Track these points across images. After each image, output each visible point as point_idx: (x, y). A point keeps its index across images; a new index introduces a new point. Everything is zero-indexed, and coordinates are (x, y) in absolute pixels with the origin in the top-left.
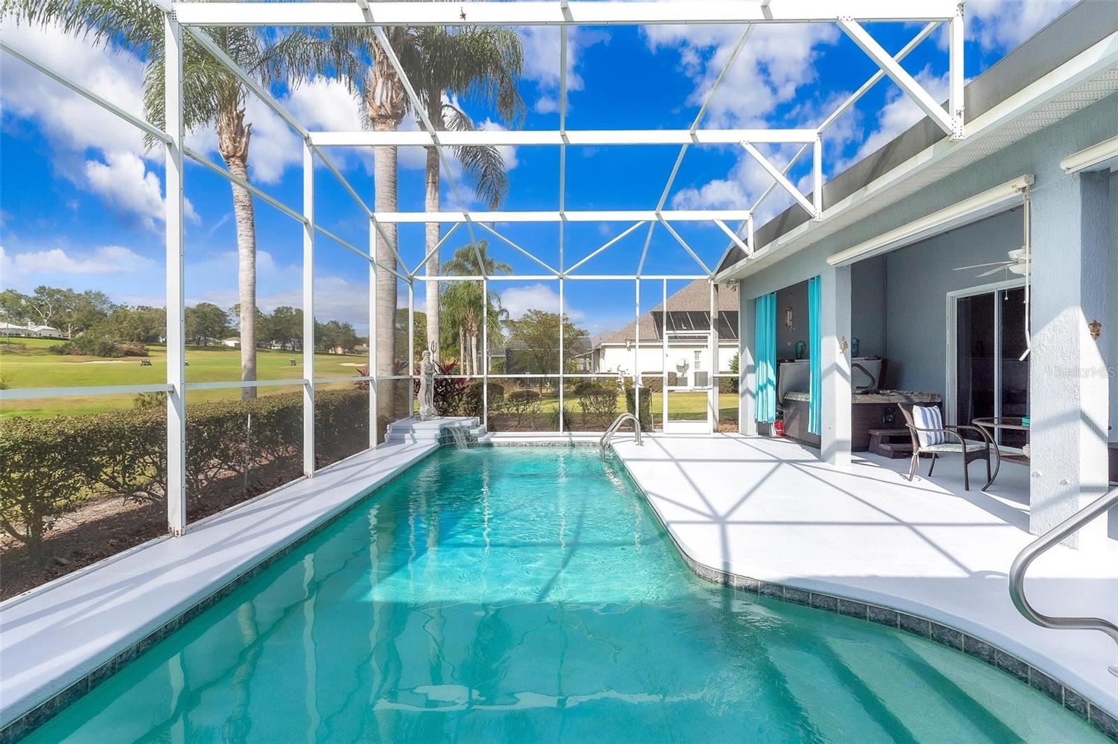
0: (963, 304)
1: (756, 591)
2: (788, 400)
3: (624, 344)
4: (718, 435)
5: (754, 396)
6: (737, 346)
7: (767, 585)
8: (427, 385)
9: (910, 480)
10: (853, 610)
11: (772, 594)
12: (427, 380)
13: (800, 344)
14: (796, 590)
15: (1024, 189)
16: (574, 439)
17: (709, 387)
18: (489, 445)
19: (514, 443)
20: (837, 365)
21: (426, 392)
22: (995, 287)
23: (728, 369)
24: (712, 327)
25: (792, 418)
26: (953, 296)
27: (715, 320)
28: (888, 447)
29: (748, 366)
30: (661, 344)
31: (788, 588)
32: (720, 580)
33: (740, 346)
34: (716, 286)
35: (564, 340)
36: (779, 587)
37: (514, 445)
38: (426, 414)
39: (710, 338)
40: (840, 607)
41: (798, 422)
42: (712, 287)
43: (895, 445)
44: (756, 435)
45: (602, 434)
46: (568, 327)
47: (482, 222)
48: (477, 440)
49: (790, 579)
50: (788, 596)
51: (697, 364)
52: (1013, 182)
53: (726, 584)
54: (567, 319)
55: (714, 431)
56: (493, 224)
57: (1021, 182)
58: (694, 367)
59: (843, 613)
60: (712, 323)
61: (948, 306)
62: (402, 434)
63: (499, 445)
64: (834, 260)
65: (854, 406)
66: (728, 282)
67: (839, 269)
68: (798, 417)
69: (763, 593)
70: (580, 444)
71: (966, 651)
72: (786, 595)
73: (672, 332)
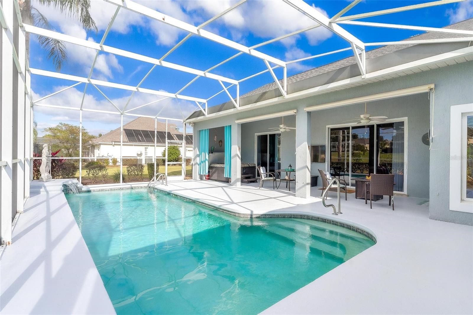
0: (259, 137)
1: (260, 218)
2: (212, 167)
3: (112, 143)
4: (186, 180)
5: (199, 165)
6: (192, 147)
7: (262, 215)
8: (47, 162)
9: (260, 188)
10: (283, 217)
11: (264, 217)
12: (47, 160)
13: (213, 147)
14: (269, 215)
15: (295, 113)
16: (133, 186)
17: (183, 162)
18: (89, 191)
19: (102, 189)
20: (238, 155)
21: (46, 166)
22: (268, 133)
23: (161, 155)
24: (184, 139)
25: (214, 173)
26: (257, 134)
27: (185, 137)
28: (246, 180)
29: (197, 155)
30: (165, 145)
31: (268, 215)
32: (249, 217)
33: (193, 147)
34: (185, 124)
35: (82, 140)
36: (265, 215)
37: (102, 190)
38: (46, 178)
39: (183, 144)
40: (280, 217)
41: (217, 174)
42: (184, 124)
43: (248, 179)
44: (200, 180)
45: (148, 182)
46: (84, 134)
47: (95, 85)
48: (81, 190)
49: (269, 212)
50: (268, 217)
51: (146, 153)
52: (293, 110)
53: (251, 218)
54: (84, 130)
55: (184, 179)
56: (97, 85)
57: (295, 111)
58: (144, 155)
59: (281, 218)
60: (184, 137)
61: (255, 137)
62: (39, 189)
63: (94, 191)
64: (237, 122)
65: (241, 167)
66: (190, 123)
67: (238, 124)
68: (217, 172)
69: (261, 218)
70: (135, 188)
71: (307, 219)
72: (267, 217)
73: (169, 141)
